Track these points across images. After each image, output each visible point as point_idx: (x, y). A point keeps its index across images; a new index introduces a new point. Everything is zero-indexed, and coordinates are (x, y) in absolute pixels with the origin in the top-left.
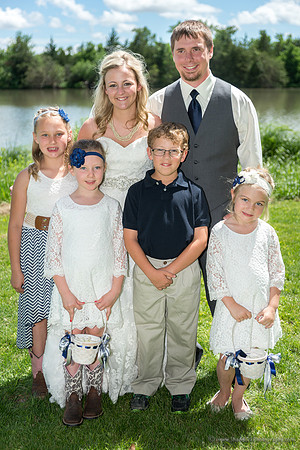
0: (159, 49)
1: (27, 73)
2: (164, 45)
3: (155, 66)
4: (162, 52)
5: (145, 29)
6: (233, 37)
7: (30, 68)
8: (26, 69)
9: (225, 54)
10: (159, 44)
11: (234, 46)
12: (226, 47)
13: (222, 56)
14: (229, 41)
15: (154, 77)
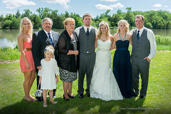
0: (34, 16)
3: (33, 22)
5: (28, 10)
14: (56, 15)
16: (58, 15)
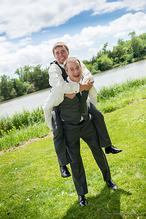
0: (13, 81)
2: (14, 79)
3: (13, 89)
4: (15, 82)
5: (4, 75)
6: (41, 68)
9: (40, 76)
10: (12, 80)
12: (40, 73)
13: (39, 77)
14: (40, 71)
15: (14, 93)
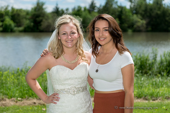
1: (42, 23)
2: (122, 7)
7: (44, 20)
8: (41, 21)
11: (164, 8)
12: (159, 8)
16: (164, 6)
